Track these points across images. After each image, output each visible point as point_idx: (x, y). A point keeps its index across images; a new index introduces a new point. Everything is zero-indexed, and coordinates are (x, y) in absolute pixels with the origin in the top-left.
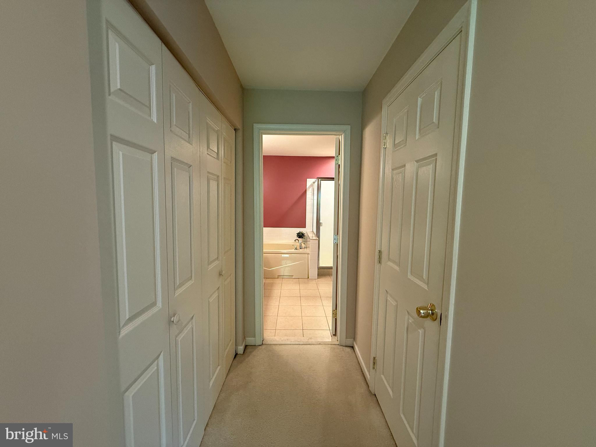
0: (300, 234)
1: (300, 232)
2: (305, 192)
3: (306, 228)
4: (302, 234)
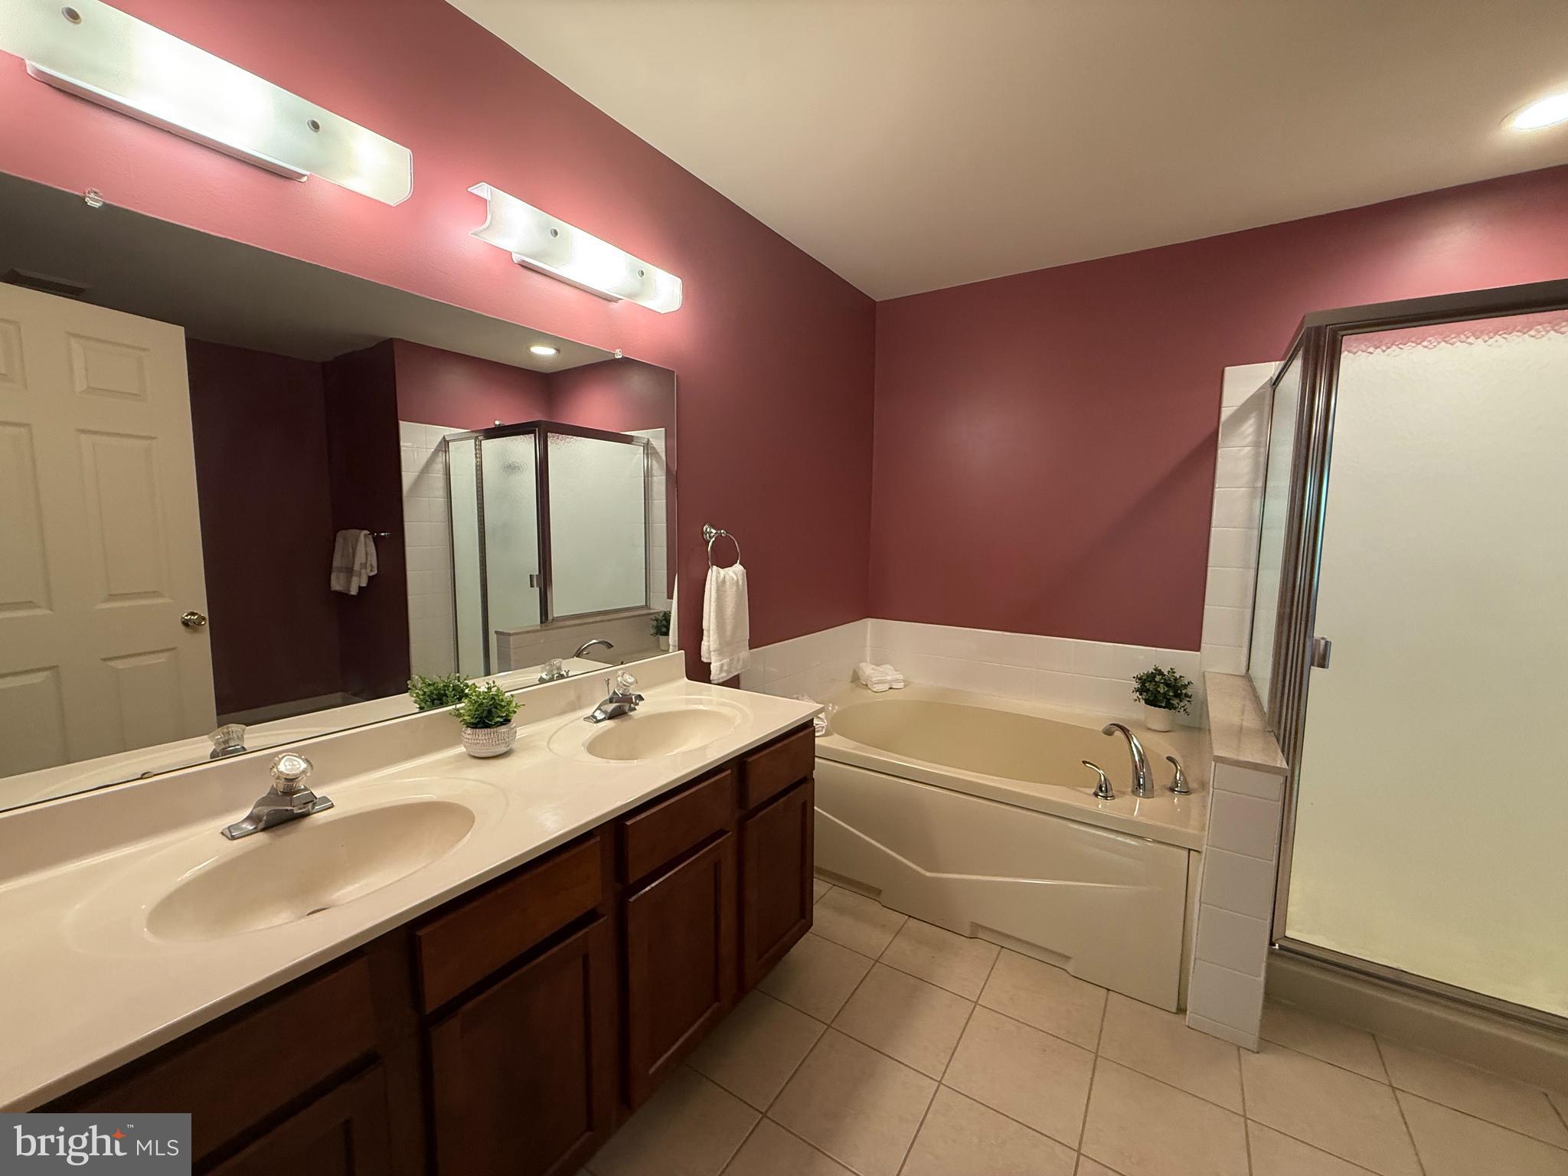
0: (1157, 684)
1: (1160, 673)
2: (1209, 447)
3: (1199, 653)
4: (1168, 685)
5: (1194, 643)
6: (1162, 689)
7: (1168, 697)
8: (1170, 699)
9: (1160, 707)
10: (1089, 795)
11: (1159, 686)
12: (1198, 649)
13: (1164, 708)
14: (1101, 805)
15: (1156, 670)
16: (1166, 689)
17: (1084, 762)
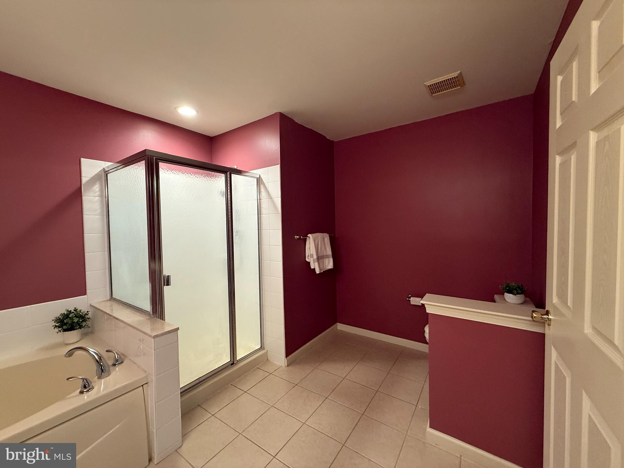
0: (71, 319)
1: (70, 312)
3: (86, 296)
4: (76, 317)
5: (83, 291)
6: (76, 320)
7: (79, 323)
8: (80, 324)
9: (76, 329)
10: (78, 395)
11: (73, 320)
12: (85, 294)
13: (79, 328)
14: (87, 397)
15: (68, 311)
16: (78, 319)
17: (68, 379)
